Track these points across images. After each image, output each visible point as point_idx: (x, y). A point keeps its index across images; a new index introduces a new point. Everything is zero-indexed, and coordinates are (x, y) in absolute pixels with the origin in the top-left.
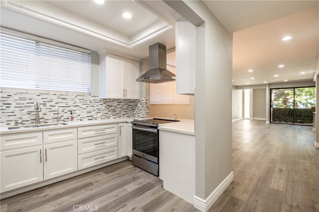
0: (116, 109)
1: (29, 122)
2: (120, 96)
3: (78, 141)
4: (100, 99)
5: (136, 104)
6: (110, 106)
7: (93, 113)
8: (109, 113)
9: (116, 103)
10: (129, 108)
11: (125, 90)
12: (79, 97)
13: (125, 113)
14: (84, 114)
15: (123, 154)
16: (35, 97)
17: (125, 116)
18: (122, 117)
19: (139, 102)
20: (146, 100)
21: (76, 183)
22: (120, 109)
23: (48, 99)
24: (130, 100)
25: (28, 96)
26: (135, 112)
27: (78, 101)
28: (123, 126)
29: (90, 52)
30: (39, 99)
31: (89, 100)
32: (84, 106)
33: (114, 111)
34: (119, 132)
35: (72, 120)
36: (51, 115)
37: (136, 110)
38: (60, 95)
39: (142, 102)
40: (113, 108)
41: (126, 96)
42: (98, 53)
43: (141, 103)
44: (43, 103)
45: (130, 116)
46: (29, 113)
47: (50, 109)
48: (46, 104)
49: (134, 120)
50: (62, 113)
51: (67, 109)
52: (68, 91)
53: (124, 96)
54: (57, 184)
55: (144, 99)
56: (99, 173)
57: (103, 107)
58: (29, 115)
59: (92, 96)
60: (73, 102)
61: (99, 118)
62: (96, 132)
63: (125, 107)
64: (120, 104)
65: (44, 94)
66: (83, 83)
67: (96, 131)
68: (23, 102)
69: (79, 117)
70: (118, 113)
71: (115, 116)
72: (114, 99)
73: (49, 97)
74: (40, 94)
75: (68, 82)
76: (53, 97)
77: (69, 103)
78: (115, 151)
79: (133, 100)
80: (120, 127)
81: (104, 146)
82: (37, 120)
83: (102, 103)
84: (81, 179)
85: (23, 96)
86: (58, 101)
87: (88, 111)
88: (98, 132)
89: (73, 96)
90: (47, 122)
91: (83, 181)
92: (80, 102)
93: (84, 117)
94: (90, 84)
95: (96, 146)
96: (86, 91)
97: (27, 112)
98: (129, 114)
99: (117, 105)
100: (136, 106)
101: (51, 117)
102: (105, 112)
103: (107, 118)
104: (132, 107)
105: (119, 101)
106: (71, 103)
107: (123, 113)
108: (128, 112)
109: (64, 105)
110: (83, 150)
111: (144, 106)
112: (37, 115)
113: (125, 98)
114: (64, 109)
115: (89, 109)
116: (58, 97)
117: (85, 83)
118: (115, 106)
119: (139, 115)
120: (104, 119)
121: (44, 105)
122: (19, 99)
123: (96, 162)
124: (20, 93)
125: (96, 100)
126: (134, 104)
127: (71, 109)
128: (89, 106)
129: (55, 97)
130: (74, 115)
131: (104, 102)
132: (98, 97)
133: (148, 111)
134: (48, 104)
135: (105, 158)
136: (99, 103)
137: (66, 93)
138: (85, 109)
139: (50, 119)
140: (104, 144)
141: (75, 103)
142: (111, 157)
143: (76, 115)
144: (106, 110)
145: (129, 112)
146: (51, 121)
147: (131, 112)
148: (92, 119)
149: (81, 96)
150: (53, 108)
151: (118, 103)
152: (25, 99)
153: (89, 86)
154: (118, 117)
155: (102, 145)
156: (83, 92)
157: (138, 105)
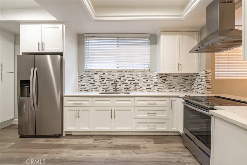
0: (172, 83)
1: (112, 90)
2: (175, 71)
3: (134, 107)
4: (157, 74)
5: (194, 78)
6: (166, 80)
7: (151, 86)
8: (165, 86)
9: (171, 78)
10: (186, 82)
11: (180, 64)
12: (141, 73)
13: (181, 87)
14: (144, 87)
15: (174, 129)
16: (115, 74)
17: (182, 90)
18: (178, 91)
19: (198, 76)
20: (206, 74)
21: (131, 141)
22: (176, 83)
23: (122, 75)
24: (187, 74)
25: (112, 74)
26: (193, 87)
27: (140, 76)
28: (175, 101)
29: (149, 35)
30: (117, 75)
31: (148, 75)
32: (145, 80)
33: (170, 85)
34: (170, 106)
35: (135, 91)
36: (123, 86)
37: (195, 85)
38: (129, 72)
39: (201, 75)
40: (169, 82)
41: (181, 70)
42: (156, 35)
43: (200, 77)
44: (119, 77)
45: (187, 90)
46: (112, 84)
47: (123, 82)
48: (121, 78)
49: (185, 95)
50: (130, 85)
51: (133, 82)
52: (134, 69)
53: (178, 70)
54: (121, 136)
55: (204, 73)
56: (149, 140)
57: (160, 81)
58: (112, 86)
59: (151, 72)
60: (137, 77)
61: (156, 91)
62: (148, 103)
63: (182, 81)
64: (176, 78)
65: (120, 72)
66: (144, 62)
67: (148, 101)
68: (110, 77)
69: (141, 89)
70: (174, 87)
71: (171, 90)
72: (170, 74)
73: (123, 73)
74: (118, 72)
75: (134, 62)
76: (125, 74)
77: (134, 77)
78: (166, 123)
79: (191, 74)
80: (171, 101)
81: (156, 116)
82: (116, 89)
83: (158, 77)
84: (135, 140)
85: (110, 73)
86: (128, 76)
87: (147, 84)
88: (150, 103)
89: (137, 72)
90: (121, 91)
91: (135, 141)
92: (142, 77)
93: (145, 89)
94: (149, 62)
95: (148, 115)
96: (147, 68)
97: (112, 83)
98: (186, 88)
99: (173, 80)
100: (194, 80)
101: (123, 87)
102: (162, 85)
103: (163, 91)
104: (190, 81)
105: (175, 75)
106: (135, 78)
107: (179, 87)
108: (185, 86)
109: (131, 79)
110: (138, 115)
111: (204, 80)
112: (116, 86)
113: (180, 72)
114: (131, 82)
115: (148, 82)
116: (128, 74)
117: (146, 62)
118: (171, 80)
119: (198, 90)
120: (160, 91)
121: (120, 79)
122: (108, 75)
123: (148, 129)
124: (108, 72)
125: (153, 75)
126: (192, 78)
127: (135, 82)
128: (148, 80)
129: (126, 74)
130: (137, 87)
131: (161, 76)
132: (155, 72)
133: (210, 87)
134: (122, 78)
135: (156, 128)
136: (156, 78)
137: (133, 70)
138: (145, 82)
139: (123, 89)
140: (156, 115)
141: (139, 77)
142: (162, 128)
143: (139, 87)
144: (162, 84)
145: (187, 86)
146: (123, 90)
147: (189, 87)
148: (150, 91)
149: (143, 72)
150: (125, 81)
151: (174, 78)
152: (111, 75)
153: (149, 63)
154: (174, 91)
155: (153, 115)
156: (144, 69)
157: (196, 80)
